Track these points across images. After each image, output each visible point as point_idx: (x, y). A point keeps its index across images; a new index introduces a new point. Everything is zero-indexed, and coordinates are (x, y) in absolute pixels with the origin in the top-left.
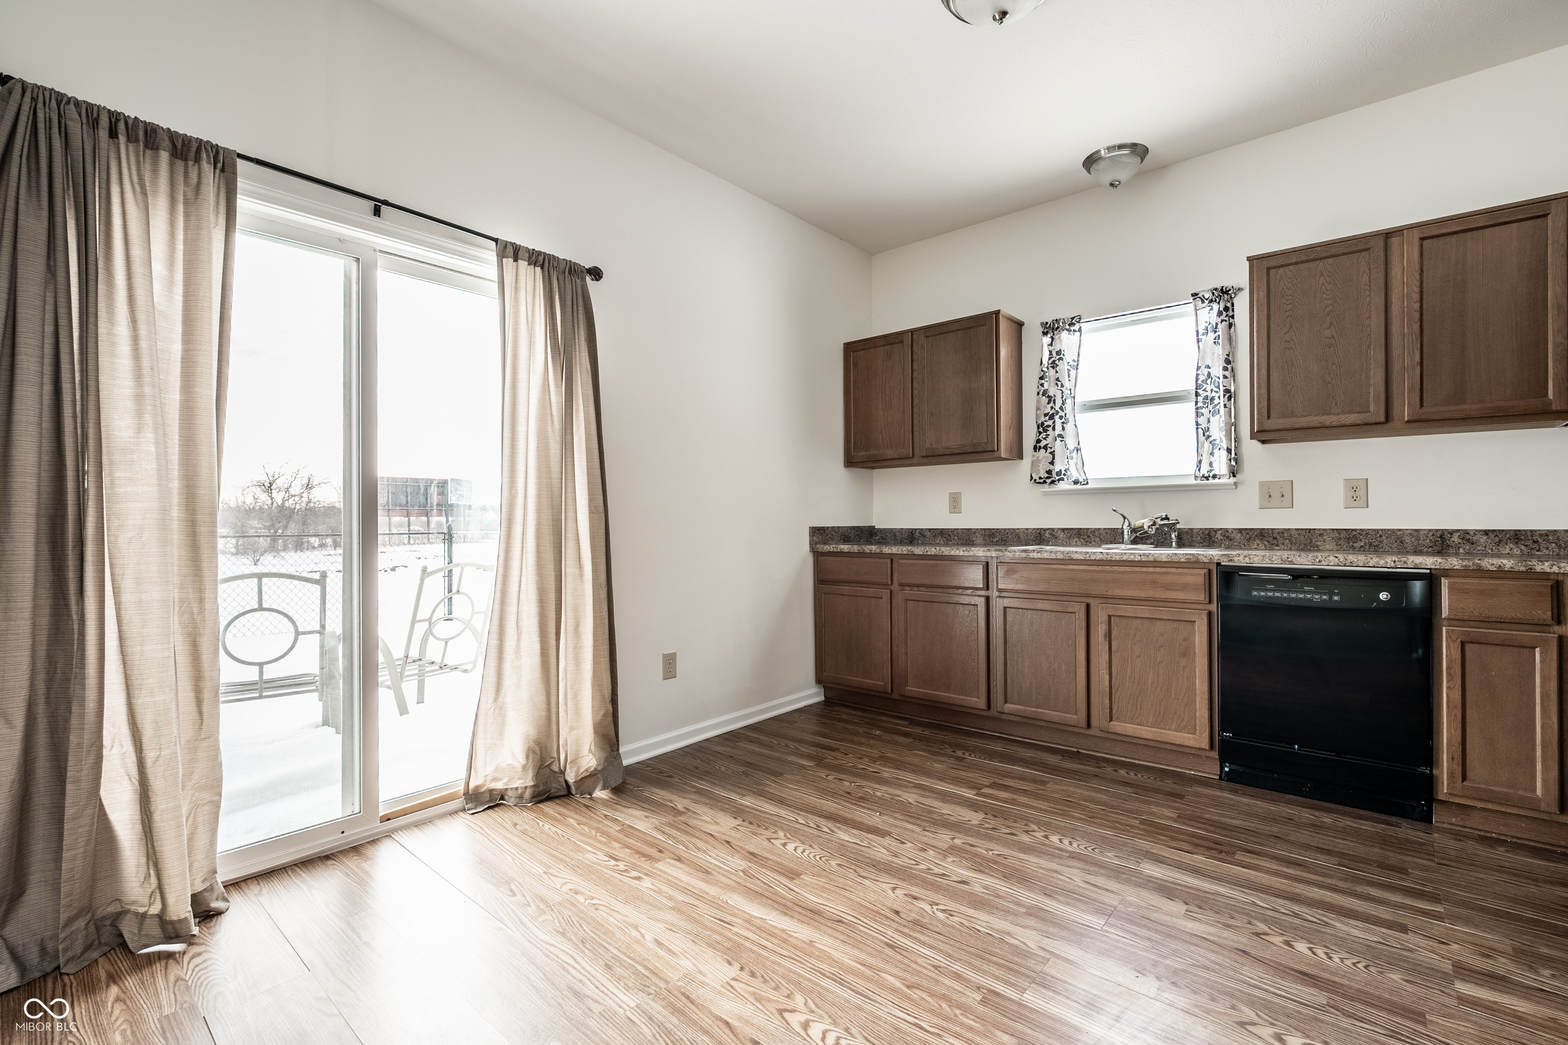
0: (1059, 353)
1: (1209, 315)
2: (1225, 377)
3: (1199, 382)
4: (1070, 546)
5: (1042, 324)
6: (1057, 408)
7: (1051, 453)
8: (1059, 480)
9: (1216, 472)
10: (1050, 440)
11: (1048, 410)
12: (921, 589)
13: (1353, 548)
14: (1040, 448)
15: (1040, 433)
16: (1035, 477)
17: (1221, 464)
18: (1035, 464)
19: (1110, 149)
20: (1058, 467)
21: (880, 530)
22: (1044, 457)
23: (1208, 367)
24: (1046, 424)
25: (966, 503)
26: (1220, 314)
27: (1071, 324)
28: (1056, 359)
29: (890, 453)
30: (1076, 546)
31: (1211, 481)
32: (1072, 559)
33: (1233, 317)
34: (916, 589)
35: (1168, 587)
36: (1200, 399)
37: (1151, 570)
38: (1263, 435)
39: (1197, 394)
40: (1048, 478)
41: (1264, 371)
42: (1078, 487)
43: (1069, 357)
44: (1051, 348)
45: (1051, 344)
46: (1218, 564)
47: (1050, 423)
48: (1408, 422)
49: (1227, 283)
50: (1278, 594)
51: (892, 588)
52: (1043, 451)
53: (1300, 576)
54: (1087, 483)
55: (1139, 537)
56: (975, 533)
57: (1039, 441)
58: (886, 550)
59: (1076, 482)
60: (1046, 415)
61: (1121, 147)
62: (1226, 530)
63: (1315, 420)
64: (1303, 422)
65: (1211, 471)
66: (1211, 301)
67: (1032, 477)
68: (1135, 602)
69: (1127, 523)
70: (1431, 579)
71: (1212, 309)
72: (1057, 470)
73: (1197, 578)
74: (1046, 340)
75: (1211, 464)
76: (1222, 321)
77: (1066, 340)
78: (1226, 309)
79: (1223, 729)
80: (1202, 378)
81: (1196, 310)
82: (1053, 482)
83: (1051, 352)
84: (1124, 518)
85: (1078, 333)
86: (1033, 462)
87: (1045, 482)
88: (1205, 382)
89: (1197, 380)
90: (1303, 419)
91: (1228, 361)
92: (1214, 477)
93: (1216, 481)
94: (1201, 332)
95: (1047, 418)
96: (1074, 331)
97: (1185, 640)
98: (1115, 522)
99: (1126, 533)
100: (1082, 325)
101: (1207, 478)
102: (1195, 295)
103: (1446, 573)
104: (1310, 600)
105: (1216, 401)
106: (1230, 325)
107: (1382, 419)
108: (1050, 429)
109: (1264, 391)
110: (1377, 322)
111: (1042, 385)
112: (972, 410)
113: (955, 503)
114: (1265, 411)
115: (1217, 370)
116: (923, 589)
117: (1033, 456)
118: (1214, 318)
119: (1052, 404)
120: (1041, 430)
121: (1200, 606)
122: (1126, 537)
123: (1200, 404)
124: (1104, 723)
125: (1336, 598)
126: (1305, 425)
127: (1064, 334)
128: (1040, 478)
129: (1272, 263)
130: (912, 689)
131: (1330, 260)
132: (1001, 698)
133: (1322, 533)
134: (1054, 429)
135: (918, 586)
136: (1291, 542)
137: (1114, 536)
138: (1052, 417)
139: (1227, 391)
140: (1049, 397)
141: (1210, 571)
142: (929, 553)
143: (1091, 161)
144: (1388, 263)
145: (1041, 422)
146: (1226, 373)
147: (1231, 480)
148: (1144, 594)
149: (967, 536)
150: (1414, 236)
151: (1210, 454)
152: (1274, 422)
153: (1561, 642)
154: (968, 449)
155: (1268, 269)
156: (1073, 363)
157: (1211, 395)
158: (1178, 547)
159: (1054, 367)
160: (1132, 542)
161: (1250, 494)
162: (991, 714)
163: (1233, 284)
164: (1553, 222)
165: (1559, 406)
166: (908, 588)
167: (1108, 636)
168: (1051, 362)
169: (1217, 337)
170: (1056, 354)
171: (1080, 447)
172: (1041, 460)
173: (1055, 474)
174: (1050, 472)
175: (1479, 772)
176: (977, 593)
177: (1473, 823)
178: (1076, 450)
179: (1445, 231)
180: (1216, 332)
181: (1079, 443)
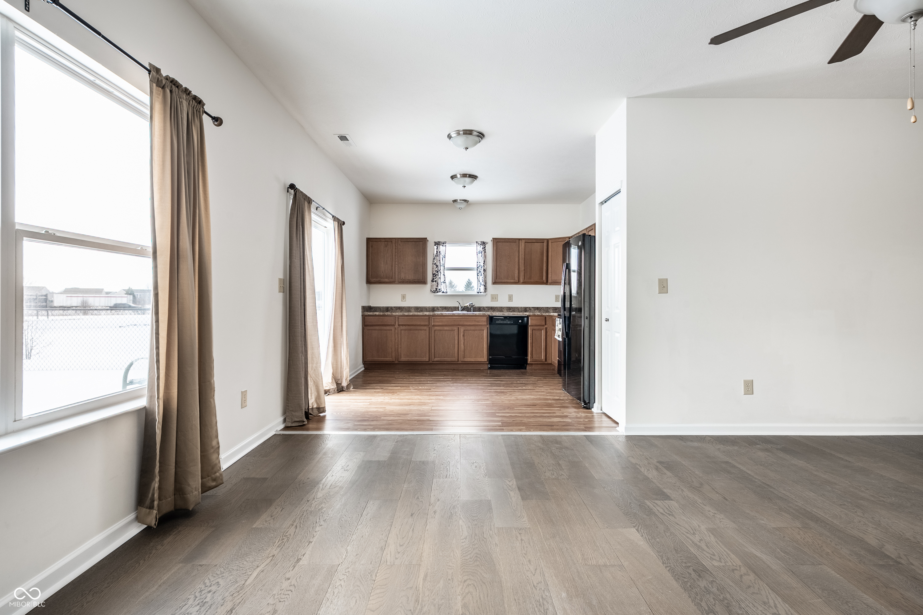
0: (440, 252)
1: (480, 248)
2: (484, 266)
3: (478, 266)
4: (443, 312)
5: (435, 242)
6: (439, 269)
7: (437, 283)
8: (439, 292)
10: (437, 279)
11: (436, 270)
12: (406, 326)
13: (510, 311)
14: (434, 281)
15: (434, 277)
16: (432, 290)
17: (482, 289)
18: (432, 286)
19: (460, 200)
21: (374, 307)
22: (435, 284)
23: (480, 263)
24: (436, 274)
25: (407, 297)
26: (483, 248)
27: (443, 244)
29: (387, 280)
30: (445, 312)
31: (480, 294)
32: (455, 315)
33: (485, 250)
34: (404, 326)
35: (478, 322)
36: (478, 271)
37: (474, 317)
38: (494, 283)
39: (477, 270)
40: (436, 291)
41: (496, 267)
42: (444, 294)
43: (442, 253)
44: (437, 250)
45: (437, 249)
46: (489, 315)
47: (437, 274)
48: (522, 283)
49: (485, 241)
50: (501, 322)
51: (395, 326)
52: (435, 282)
53: (506, 318)
54: (447, 293)
55: (464, 309)
56: (412, 308)
57: (433, 279)
58: (394, 314)
59: (443, 292)
60: (436, 271)
61: (463, 200)
62: (484, 307)
63: (506, 280)
64: (503, 281)
65: (480, 291)
66: (481, 245)
67: (431, 290)
68: (470, 326)
69: (460, 305)
70: (528, 317)
72: (439, 289)
73: (485, 319)
75: (480, 289)
76: (483, 251)
77: (442, 248)
78: (484, 247)
79: (490, 355)
80: (478, 265)
81: (477, 246)
82: (437, 292)
83: (437, 252)
84: (459, 303)
85: (445, 247)
86: (431, 286)
87: (435, 292)
88: (479, 266)
89: (477, 266)
90: (503, 280)
91: (484, 262)
92: (481, 292)
93: (481, 294)
94: (478, 252)
95: (436, 272)
96: (444, 246)
97: (482, 335)
98: (457, 305)
100: (446, 244)
101: (478, 293)
102: (476, 242)
103: (530, 316)
104: (507, 323)
105: (481, 272)
106: (485, 252)
107: (518, 282)
108: (437, 275)
109: (496, 272)
110: (517, 259)
111: (434, 261)
112: (417, 268)
113: (404, 297)
114: (496, 277)
115: (482, 264)
116: (407, 326)
117: (431, 284)
118: (481, 250)
119: (438, 268)
120: (434, 275)
121: (485, 326)
122: (460, 309)
124: (462, 360)
125: (512, 322)
126: (503, 282)
127: (441, 246)
128: (434, 291)
130: (403, 359)
131: (509, 243)
132: (433, 357)
133: (504, 308)
134: (438, 276)
135: (405, 325)
136: (498, 310)
137: (456, 309)
138: (438, 272)
139: (484, 270)
140: (436, 265)
141: (487, 317)
142: (410, 314)
143: (455, 201)
144: (519, 246)
145: (434, 273)
146: (484, 265)
147: (484, 294)
148: (472, 324)
149: (409, 309)
150: (524, 241)
151: (480, 286)
152: (498, 280)
153: (546, 328)
154: (416, 281)
155: (497, 242)
156: (443, 256)
157: (481, 270)
158: (473, 311)
159: (438, 256)
160: (461, 311)
161: (489, 297)
162: (430, 363)
163: (487, 242)
164: (545, 244)
165: (545, 282)
166: (401, 326)
167: (464, 336)
168: (437, 254)
169: (482, 255)
170: (438, 252)
171: (445, 282)
172: (433, 285)
173: (438, 290)
174: (436, 289)
175: (534, 356)
176: (426, 326)
177: (534, 367)
178: (444, 283)
179: (529, 241)
180: (482, 253)
181: (445, 280)
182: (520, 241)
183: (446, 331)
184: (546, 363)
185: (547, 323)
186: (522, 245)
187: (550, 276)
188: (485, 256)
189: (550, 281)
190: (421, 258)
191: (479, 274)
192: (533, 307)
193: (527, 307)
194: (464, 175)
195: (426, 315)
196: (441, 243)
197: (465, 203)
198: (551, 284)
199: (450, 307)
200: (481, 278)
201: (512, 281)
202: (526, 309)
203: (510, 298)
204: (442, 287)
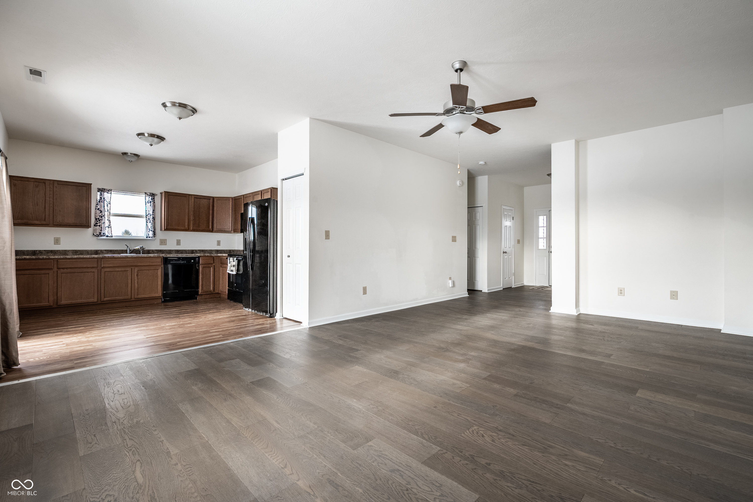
0: (104, 198)
1: (149, 199)
4: (108, 254)
5: (98, 188)
7: (101, 227)
8: (104, 236)
9: (150, 236)
10: (101, 224)
11: (100, 214)
12: (68, 269)
13: (178, 253)
14: (97, 226)
15: (97, 221)
16: (95, 234)
17: (151, 234)
18: (94, 230)
19: (131, 154)
20: (103, 232)
22: (98, 229)
23: (149, 211)
24: (100, 219)
25: (62, 241)
26: (152, 199)
27: (108, 191)
28: (102, 200)
30: (111, 254)
32: (128, 257)
33: (154, 200)
34: (66, 269)
35: (152, 262)
38: (164, 230)
39: (146, 217)
41: (167, 216)
42: (108, 238)
43: (107, 200)
44: (101, 196)
46: (163, 257)
47: (101, 218)
48: (192, 230)
49: (154, 192)
50: (175, 262)
51: (54, 270)
52: (98, 227)
53: (179, 258)
54: (112, 237)
55: (132, 252)
56: (69, 251)
57: (96, 223)
59: (107, 236)
60: (100, 216)
61: (133, 154)
62: (153, 250)
63: (177, 227)
67: (94, 234)
68: (144, 267)
69: (128, 248)
71: (150, 197)
73: (159, 260)
74: (99, 193)
75: (149, 234)
77: (106, 195)
78: (153, 198)
79: (164, 291)
80: (147, 214)
81: (146, 197)
82: (101, 236)
83: (101, 198)
84: (128, 247)
85: (110, 194)
87: (98, 236)
88: (148, 214)
89: (146, 214)
91: (154, 211)
92: (149, 237)
94: (146, 202)
95: (100, 217)
96: (109, 193)
97: (156, 274)
98: (125, 248)
99: (128, 251)
100: (112, 192)
101: (147, 237)
102: (145, 193)
103: (200, 256)
105: (150, 220)
106: (154, 202)
107: (188, 229)
108: (101, 220)
109: (167, 220)
110: (187, 211)
111: (97, 207)
113: (57, 241)
114: (167, 225)
115: (151, 213)
116: (70, 269)
117: (94, 228)
119: (102, 213)
121: (159, 266)
122: (128, 252)
123: (147, 220)
124: (136, 297)
125: (185, 262)
126: (175, 228)
127: (106, 193)
128: (97, 235)
129: (170, 194)
130: (64, 302)
131: (180, 197)
132: (102, 297)
133: (173, 250)
134: (102, 220)
136: (167, 252)
137: (125, 252)
138: (102, 217)
139: (153, 218)
140: (100, 211)
141: (162, 259)
142: (74, 257)
143: (125, 154)
144: (189, 200)
145: (97, 218)
146: (153, 213)
147: (153, 238)
148: (147, 264)
149: (65, 252)
150: (194, 196)
151: (149, 232)
152: (169, 227)
153: (214, 266)
154: (77, 225)
155: (169, 195)
156: (109, 202)
157: (149, 218)
158: (142, 254)
159: (102, 202)
160: (130, 253)
161: (157, 241)
162: (98, 303)
163: (156, 194)
164: (211, 201)
165: (211, 230)
166: (62, 269)
167: (137, 275)
168: (101, 200)
169: (151, 205)
170: (103, 199)
171: (110, 226)
172: (96, 229)
173: (102, 234)
174: (100, 233)
175: (204, 289)
176: (95, 268)
177: (203, 297)
178: (108, 227)
179: (197, 197)
180: (151, 203)
181: (109, 225)
182: (190, 196)
183: (118, 272)
184: (214, 292)
185: (215, 261)
186: (192, 200)
187: (215, 226)
188: (154, 206)
189: (215, 229)
190: (85, 203)
191: (148, 221)
192: (199, 250)
193: (194, 250)
194: (152, 135)
195: (94, 258)
196: (106, 190)
197: (136, 157)
198: (216, 232)
199: (116, 250)
200: (150, 225)
201: (183, 228)
202: (192, 252)
203: (178, 242)
204: (106, 232)
